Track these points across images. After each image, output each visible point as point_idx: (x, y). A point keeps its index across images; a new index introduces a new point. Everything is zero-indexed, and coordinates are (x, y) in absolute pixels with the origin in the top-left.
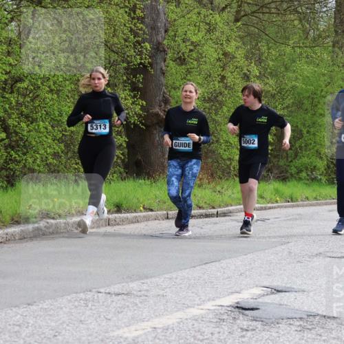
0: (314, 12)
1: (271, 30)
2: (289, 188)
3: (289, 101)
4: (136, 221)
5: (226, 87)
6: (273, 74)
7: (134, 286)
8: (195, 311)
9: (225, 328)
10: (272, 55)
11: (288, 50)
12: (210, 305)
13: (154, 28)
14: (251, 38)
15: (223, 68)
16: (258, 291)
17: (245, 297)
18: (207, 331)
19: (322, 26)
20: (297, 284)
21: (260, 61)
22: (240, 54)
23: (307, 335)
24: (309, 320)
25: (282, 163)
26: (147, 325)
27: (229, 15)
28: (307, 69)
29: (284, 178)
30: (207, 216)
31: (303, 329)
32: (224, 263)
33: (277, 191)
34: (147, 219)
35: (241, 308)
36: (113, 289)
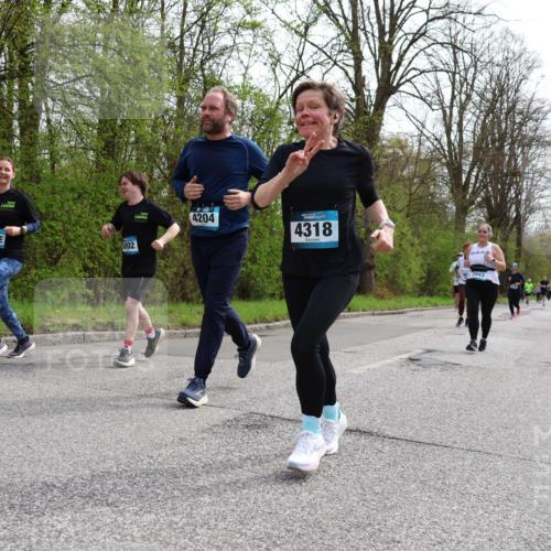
0: (445, 213)
1: (424, 222)
2: (434, 300)
3: (433, 257)
4: (357, 316)
5: (403, 249)
6: (426, 243)
7: (358, 348)
8: (389, 361)
9: (404, 369)
10: (425, 233)
11: (433, 231)
12: (396, 358)
13: (366, 221)
14: (414, 225)
15: (401, 240)
16: (420, 351)
17: (412, 355)
18: (395, 370)
19: (450, 219)
20: (439, 347)
21: (419, 237)
22: (410, 233)
23: (445, 373)
24: (446, 365)
25: (430, 287)
26: (365, 368)
27: (402, 214)
28: (443, 241)
29: (431, 294)
30: (393, 314)
31: (442, 370)
32: (403, 337)
33: (428, 302)
34: (363, 315)
35: (411, 360)
36: (348, 350)
